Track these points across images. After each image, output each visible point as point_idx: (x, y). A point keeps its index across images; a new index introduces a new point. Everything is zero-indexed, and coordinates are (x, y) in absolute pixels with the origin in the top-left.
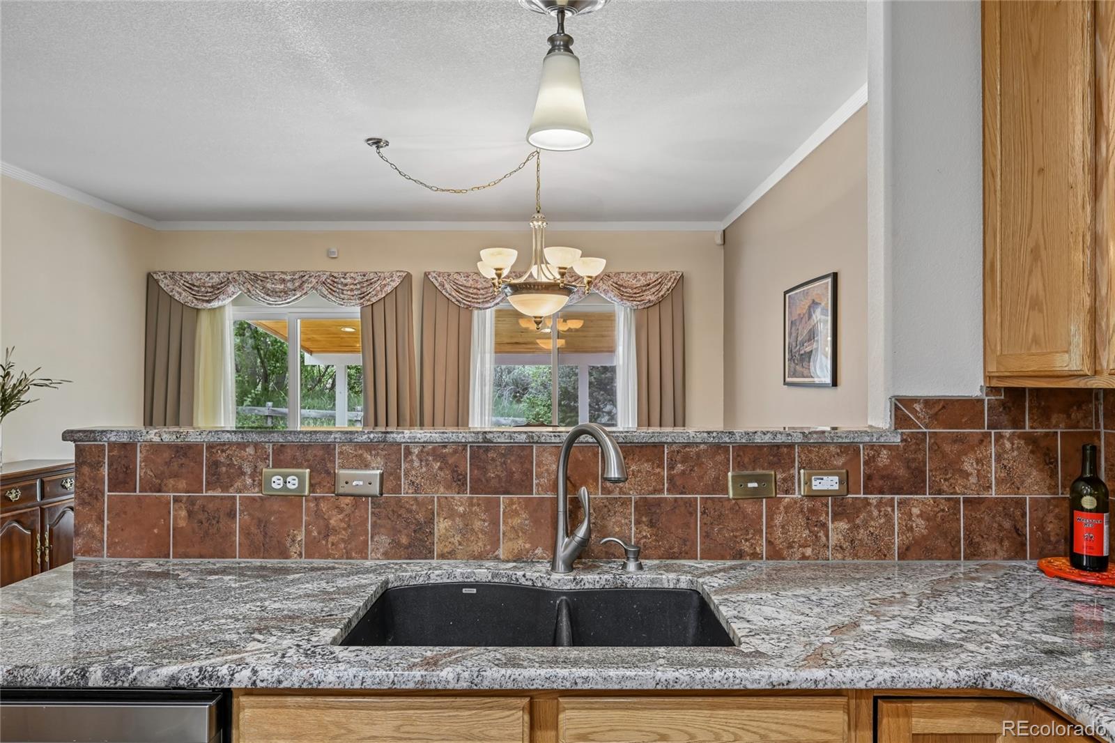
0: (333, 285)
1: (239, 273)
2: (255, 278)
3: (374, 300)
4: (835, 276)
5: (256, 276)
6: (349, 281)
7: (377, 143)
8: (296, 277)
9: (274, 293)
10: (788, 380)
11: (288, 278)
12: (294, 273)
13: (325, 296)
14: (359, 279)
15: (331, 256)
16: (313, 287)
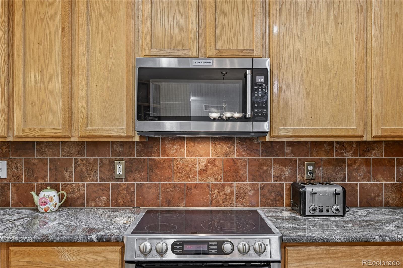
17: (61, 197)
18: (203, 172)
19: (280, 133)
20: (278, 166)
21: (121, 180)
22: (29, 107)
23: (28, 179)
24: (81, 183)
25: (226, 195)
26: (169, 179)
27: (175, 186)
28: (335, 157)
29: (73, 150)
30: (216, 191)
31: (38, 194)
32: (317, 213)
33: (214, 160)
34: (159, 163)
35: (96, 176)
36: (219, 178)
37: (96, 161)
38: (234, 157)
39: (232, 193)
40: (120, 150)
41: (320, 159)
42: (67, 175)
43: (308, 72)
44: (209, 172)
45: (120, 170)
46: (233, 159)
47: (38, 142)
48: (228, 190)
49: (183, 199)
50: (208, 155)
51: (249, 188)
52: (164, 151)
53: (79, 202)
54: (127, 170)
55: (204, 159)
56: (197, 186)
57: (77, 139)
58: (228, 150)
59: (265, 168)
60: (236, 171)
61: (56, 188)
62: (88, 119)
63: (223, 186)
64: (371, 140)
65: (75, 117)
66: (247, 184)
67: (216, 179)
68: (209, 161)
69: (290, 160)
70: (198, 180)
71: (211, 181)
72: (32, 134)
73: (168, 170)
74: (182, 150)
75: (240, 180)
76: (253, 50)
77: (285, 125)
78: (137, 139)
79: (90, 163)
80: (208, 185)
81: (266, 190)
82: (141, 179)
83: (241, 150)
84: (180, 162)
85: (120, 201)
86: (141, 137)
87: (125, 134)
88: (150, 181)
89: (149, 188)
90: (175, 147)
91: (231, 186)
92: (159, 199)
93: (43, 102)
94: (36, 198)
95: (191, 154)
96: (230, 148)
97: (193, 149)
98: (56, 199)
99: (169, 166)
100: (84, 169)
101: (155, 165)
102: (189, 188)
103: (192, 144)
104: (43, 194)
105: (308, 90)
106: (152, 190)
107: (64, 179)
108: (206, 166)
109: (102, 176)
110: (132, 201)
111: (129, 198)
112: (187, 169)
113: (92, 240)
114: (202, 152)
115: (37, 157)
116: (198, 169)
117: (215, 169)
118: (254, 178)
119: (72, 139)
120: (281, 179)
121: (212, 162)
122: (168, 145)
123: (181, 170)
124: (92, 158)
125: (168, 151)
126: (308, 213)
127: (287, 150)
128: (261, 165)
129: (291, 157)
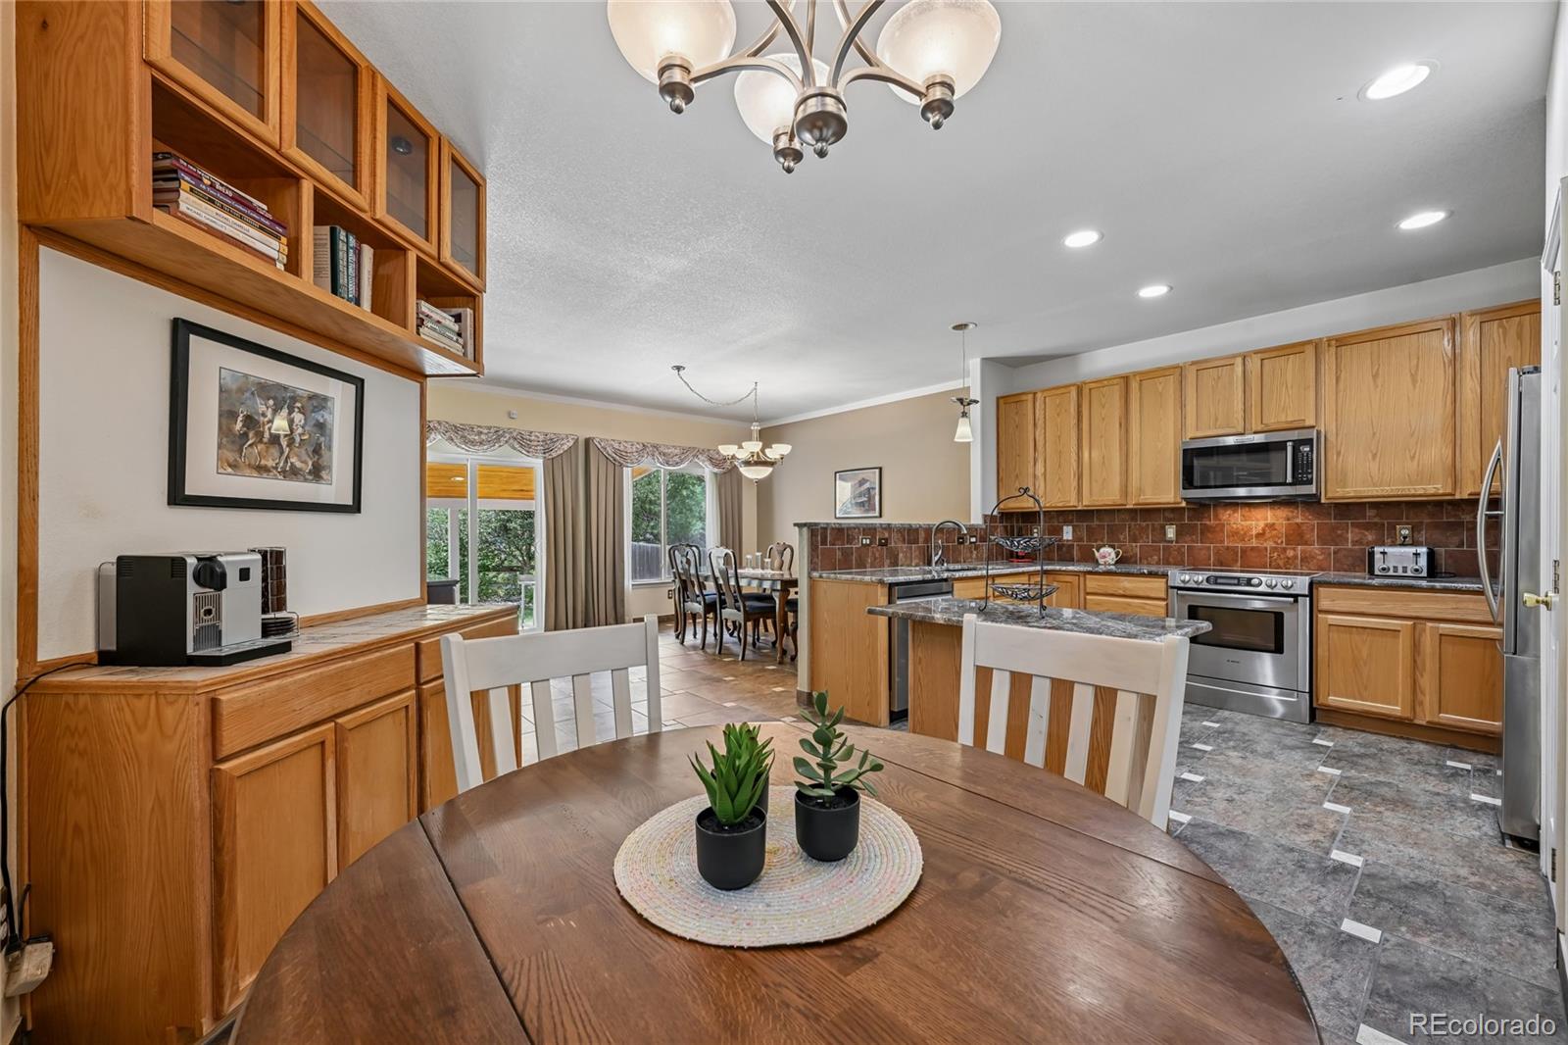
0: (523, 442)
1: (439, 423)
2: (456, 429)
3: (554, 455)
4: (881, 469)
5: (456, 427)
6: (533, 438)
7: (679, 368)
8: (492, 430)
9: (473, 443)
10: (838, 516)
11: (486, 431)
12: (489, 428)
13: (515, 449)
14: (542, 438)
15: (510, 416)
16: (506, 442)
17: (1117, 554)
18: (1258, 536)
19: (1337, 495)
20: (1357, 530)
21: (1172, 542)
22: (1094, 484)
23: (1089, 540)
24: (1134, 544)
25: (1288, 558)
26: (1222, 542)
27: (1228, 548)
28: (1445, 520)
29: (1126, 516)
30: (1275, 554)
31: (1098, 551)
32: (1391, 573)
33: (1274, 524)
34: (1211, 527)
35: (1148, 538)
36: (1279, 541)
37: (1148, 525)
38: (1299, 520)
39: (1295, 557)
40: (1172, 516)
41: (1422, 523)
42: (1122, 537)
43: (1374, 434)
44: (1268, 535)
45: (1171, 532)
46: (1297, 524)
47: (1097, 510)
48: (1290, 553)
49: (1237, 561)
50: (1266, 519)
51: (1317, 551)
52: (1216, 517)
53: (1133, 559)
54: (1178, 533)
55: (1262, 524)
56: (1252, 549)
57: (1131, 507)
58: (1290, 514)
59: (1339, 532)
60: (1301, 535)
61: (1113, 547)
62: (1141, 491)
63: (1285, 550)
64: (1467, 497)
65: (1129, 489)
66: (1316, 548)
67: (1276, 543)
68: (1266, 525)
69: (1376, 524)
70: (1254, 543)
71: (1269, 544)
72: (1097, 503)
73: (1221, 534)
74: (1236, 515)
75: (1306, 543)
76: (1304, 420)
77: (1344, 487)
78: (1184, 504)
79: (1143, 528)
80: (1266, 548)
81: (1340, 555)
82: (1193, 541)
83: (1307, 514)
84: (1234, 526)
85: (1171, 560)
86: (1188, 503)
87: (1172, 501)
88: (1202, 543)
89: (1201, 549)
90: (1228, 512)
91: (1294, 549)
92: (1210, 559)
93: (1105, 479)
94: (1097, 554)
95: (1244, 518)
96: (1293, 512)
97: (1248, 514)
98: (1113, 555)
99: (1222, 531)
100: (1137, 533)
101: (1206, 529)
102: (1244, 551)
103: (1247, 509)
104: (1102, 550)
105: (1374, 452)
106: (1204, 552)
107: (1119, 541)
108: (1264, 530)
109: (1155, 539)
110: (1184, 562)
111: (1179, 559)
112: (1242, 532)
113: (1144, 574)
114: (1259, 516)
115: (1096, 523)
116: (1254, 532)
117: (1274, 532)
118: (1322, 541)
119: (1128, 507)
120: (1361, 544)
121: (1272, 526)
122: (1221, 511)
123: (1235, 534)
124: (1144, 524)
125: (1221, 516)
126: (1377, 572)
127: (1370, 513)
128: (1334, 529)
129: (1376, 520)
